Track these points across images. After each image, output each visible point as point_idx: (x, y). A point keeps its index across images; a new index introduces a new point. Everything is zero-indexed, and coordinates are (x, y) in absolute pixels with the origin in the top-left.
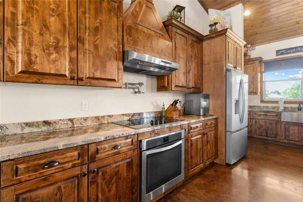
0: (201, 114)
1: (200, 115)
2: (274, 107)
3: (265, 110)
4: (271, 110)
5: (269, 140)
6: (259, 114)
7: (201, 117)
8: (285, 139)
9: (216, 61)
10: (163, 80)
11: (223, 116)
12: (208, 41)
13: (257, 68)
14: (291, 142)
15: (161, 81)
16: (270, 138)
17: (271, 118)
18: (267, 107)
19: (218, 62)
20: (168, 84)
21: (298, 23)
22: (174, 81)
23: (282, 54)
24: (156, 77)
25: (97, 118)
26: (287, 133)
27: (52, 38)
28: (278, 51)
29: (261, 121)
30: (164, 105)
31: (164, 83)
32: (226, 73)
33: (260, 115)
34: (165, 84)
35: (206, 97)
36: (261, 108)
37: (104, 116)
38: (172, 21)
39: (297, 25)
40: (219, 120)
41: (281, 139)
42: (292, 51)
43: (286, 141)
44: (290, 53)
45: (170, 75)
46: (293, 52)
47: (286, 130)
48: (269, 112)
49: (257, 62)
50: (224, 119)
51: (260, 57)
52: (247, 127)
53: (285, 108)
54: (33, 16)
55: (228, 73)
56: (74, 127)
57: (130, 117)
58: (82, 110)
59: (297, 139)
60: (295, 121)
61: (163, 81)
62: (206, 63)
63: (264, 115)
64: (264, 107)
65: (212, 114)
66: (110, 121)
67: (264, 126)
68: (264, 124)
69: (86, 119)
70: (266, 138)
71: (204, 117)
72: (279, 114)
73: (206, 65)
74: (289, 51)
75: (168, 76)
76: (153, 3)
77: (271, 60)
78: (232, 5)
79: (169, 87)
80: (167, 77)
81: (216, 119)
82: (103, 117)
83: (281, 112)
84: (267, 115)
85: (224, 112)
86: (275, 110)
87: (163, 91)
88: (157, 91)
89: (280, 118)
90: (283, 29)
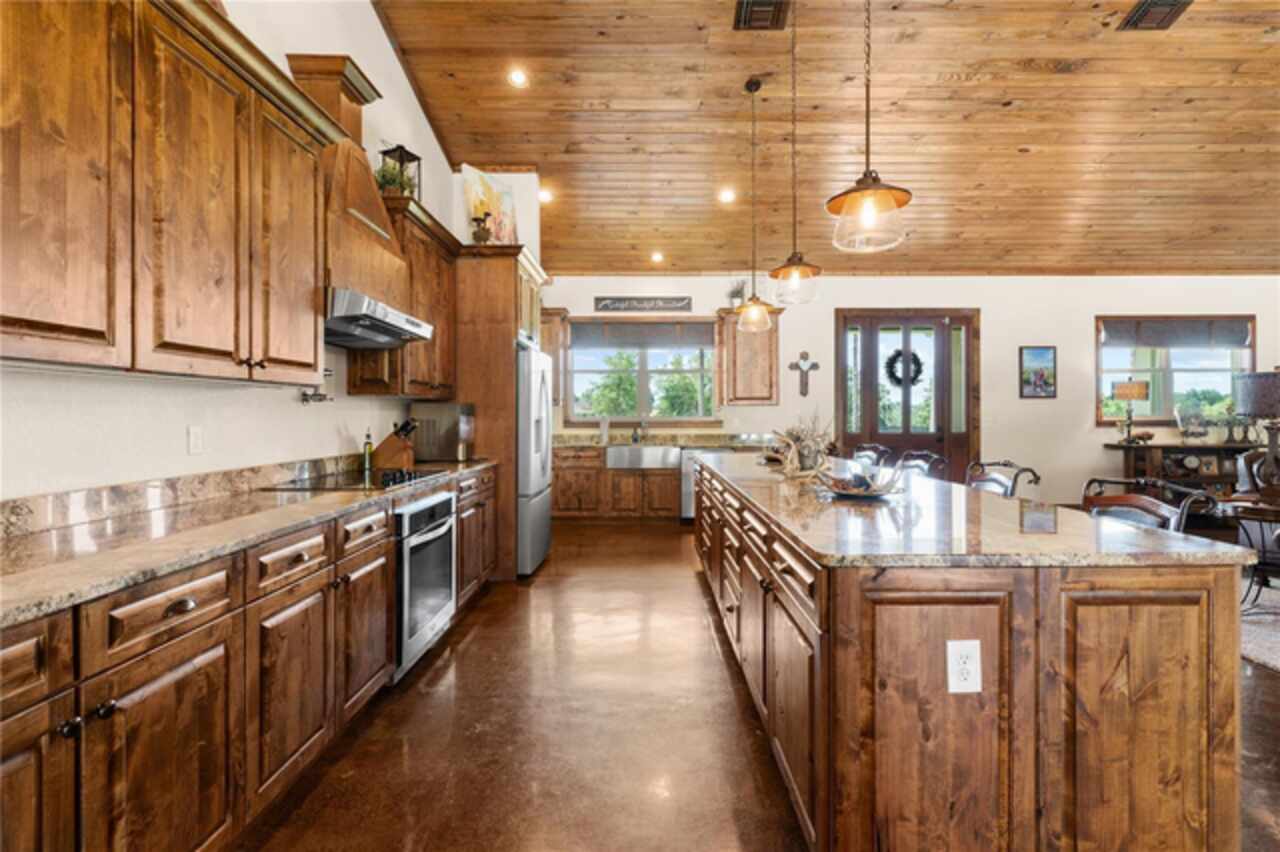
0: (461, 457)
1: (456, 462)
2: (592, 438)
3: (573, 443)
4: (586, 443)
5: (585, 518)
6: (565, 454)
7: (461, 466)
8: (613, 509)
9: (492, 320)
10: (375, 362)
11: (510, 460)
12: (474, 262)
13: (557, 335)
14: (624, 514)
15: (363, 364)
16: (585, 514)
17: (588, 464)
18: (577, 437)
19: (499, 322)
20: (393, 374)
21: (633, 247)
22: (408, 367)
23: (606, 308)
24: (345, 351)
25: (227, 475)
26: (617, 495)
27: (212, 255)
28: (598, 300)
29: (567, 472)
30: (368, 436)
31: (378, 369)
32: (517, 352)
33: (566, 458)
34: (383, 375)
35: (470, 411)
36: (564, 442)
37: (242, 471)
38: (408, 204)
39: (633, 252)
40: (502, 470)
41: (606, 511)
42: (622, 305)
43: (615, 514)
44: (618, 309)
45: (399, 352)
46: (626, 309)
47: (616, 487)
48: (583, 449)
49: (557, 319)
50: (512, 468)
51: (565, 309)
52: (549, 485)
53: (612, 439)
54: (182, 198)
55: (521, 353)
56: (177, 505)
57: (296, 472)
58: (188, 452)
59: (632, 507)
60: (626, 465)
61: (372, 365)
62: (465, 317)
63: (574, 457)
64: (570, 437)
65: (484, 456)
66: (254, 486)
67: (574, 486)
68: (574, 478)
69: (203, 480)
70: (577, 513)
71: (468, 467)
72: (601, 454)
73: (465, 324)
74: (617, 305)
75: (392, 351)
76: (364, 145)
77: (585, 318)
78: (513, 168)
79: (397, 383)
80: (390, 354)
81: (495, 468)
82: (240, 473)
83: (605, 449)
84: (579, 457)
85: (513, 449)
86: (594, 444)
87: (371, 393)
88: (349, 393)
89: (604, 462)
90: (609, 252)
